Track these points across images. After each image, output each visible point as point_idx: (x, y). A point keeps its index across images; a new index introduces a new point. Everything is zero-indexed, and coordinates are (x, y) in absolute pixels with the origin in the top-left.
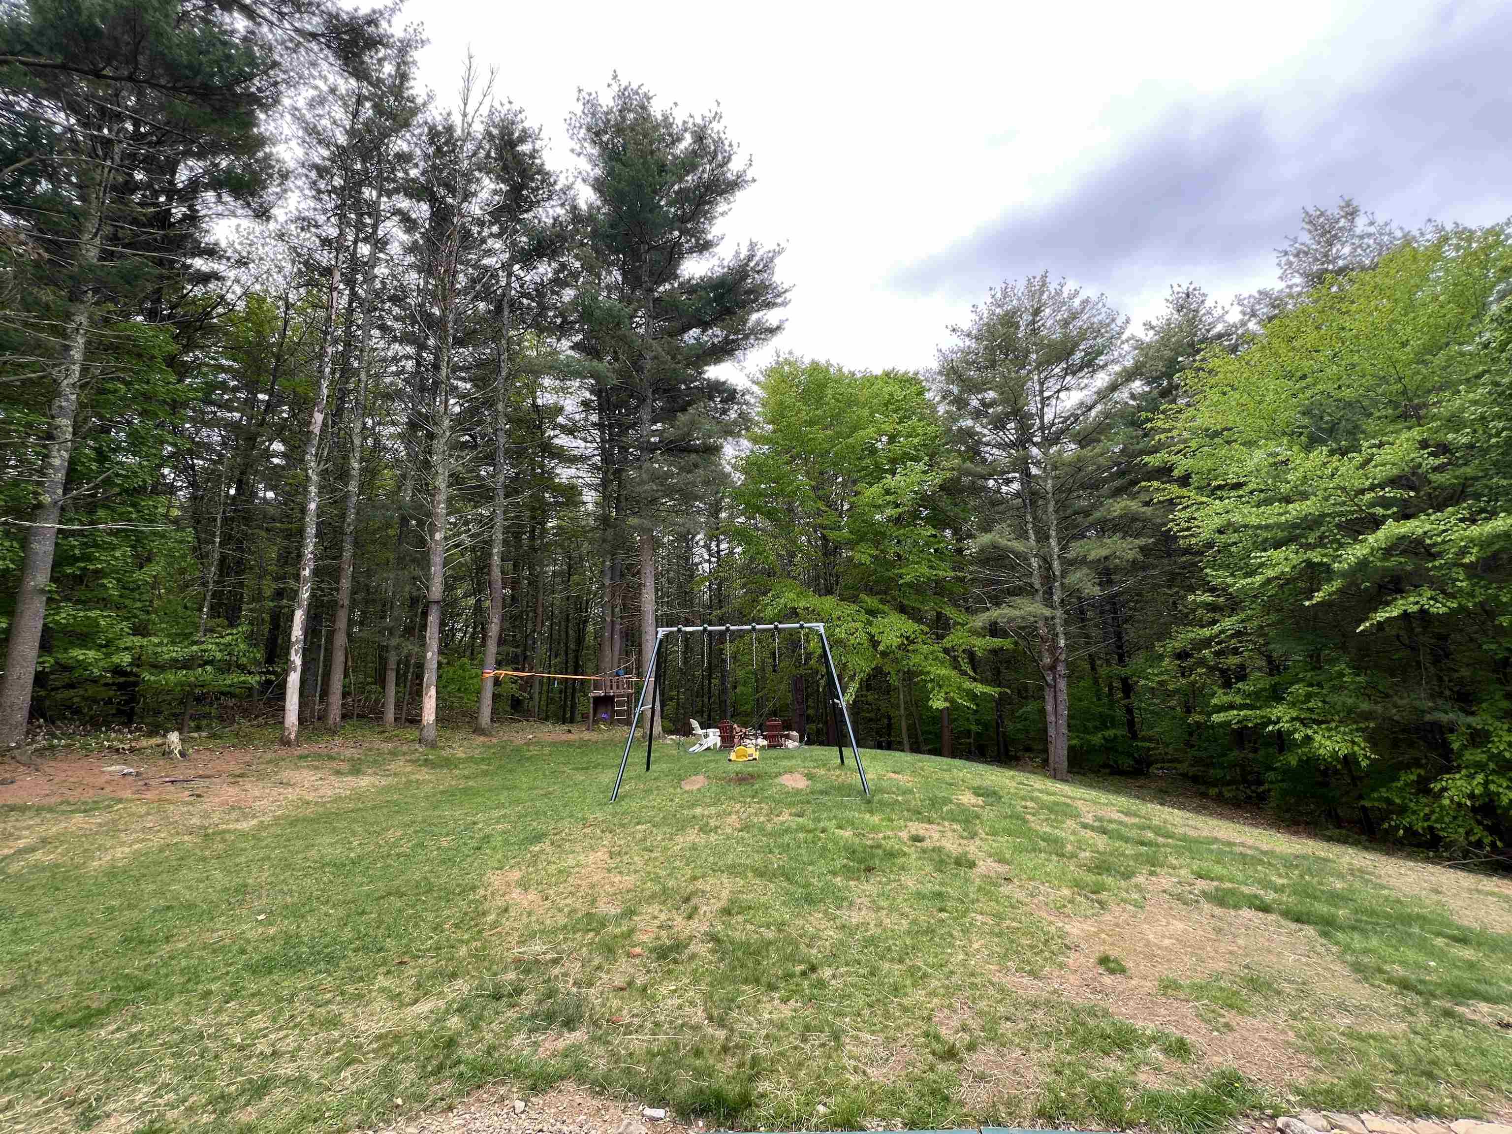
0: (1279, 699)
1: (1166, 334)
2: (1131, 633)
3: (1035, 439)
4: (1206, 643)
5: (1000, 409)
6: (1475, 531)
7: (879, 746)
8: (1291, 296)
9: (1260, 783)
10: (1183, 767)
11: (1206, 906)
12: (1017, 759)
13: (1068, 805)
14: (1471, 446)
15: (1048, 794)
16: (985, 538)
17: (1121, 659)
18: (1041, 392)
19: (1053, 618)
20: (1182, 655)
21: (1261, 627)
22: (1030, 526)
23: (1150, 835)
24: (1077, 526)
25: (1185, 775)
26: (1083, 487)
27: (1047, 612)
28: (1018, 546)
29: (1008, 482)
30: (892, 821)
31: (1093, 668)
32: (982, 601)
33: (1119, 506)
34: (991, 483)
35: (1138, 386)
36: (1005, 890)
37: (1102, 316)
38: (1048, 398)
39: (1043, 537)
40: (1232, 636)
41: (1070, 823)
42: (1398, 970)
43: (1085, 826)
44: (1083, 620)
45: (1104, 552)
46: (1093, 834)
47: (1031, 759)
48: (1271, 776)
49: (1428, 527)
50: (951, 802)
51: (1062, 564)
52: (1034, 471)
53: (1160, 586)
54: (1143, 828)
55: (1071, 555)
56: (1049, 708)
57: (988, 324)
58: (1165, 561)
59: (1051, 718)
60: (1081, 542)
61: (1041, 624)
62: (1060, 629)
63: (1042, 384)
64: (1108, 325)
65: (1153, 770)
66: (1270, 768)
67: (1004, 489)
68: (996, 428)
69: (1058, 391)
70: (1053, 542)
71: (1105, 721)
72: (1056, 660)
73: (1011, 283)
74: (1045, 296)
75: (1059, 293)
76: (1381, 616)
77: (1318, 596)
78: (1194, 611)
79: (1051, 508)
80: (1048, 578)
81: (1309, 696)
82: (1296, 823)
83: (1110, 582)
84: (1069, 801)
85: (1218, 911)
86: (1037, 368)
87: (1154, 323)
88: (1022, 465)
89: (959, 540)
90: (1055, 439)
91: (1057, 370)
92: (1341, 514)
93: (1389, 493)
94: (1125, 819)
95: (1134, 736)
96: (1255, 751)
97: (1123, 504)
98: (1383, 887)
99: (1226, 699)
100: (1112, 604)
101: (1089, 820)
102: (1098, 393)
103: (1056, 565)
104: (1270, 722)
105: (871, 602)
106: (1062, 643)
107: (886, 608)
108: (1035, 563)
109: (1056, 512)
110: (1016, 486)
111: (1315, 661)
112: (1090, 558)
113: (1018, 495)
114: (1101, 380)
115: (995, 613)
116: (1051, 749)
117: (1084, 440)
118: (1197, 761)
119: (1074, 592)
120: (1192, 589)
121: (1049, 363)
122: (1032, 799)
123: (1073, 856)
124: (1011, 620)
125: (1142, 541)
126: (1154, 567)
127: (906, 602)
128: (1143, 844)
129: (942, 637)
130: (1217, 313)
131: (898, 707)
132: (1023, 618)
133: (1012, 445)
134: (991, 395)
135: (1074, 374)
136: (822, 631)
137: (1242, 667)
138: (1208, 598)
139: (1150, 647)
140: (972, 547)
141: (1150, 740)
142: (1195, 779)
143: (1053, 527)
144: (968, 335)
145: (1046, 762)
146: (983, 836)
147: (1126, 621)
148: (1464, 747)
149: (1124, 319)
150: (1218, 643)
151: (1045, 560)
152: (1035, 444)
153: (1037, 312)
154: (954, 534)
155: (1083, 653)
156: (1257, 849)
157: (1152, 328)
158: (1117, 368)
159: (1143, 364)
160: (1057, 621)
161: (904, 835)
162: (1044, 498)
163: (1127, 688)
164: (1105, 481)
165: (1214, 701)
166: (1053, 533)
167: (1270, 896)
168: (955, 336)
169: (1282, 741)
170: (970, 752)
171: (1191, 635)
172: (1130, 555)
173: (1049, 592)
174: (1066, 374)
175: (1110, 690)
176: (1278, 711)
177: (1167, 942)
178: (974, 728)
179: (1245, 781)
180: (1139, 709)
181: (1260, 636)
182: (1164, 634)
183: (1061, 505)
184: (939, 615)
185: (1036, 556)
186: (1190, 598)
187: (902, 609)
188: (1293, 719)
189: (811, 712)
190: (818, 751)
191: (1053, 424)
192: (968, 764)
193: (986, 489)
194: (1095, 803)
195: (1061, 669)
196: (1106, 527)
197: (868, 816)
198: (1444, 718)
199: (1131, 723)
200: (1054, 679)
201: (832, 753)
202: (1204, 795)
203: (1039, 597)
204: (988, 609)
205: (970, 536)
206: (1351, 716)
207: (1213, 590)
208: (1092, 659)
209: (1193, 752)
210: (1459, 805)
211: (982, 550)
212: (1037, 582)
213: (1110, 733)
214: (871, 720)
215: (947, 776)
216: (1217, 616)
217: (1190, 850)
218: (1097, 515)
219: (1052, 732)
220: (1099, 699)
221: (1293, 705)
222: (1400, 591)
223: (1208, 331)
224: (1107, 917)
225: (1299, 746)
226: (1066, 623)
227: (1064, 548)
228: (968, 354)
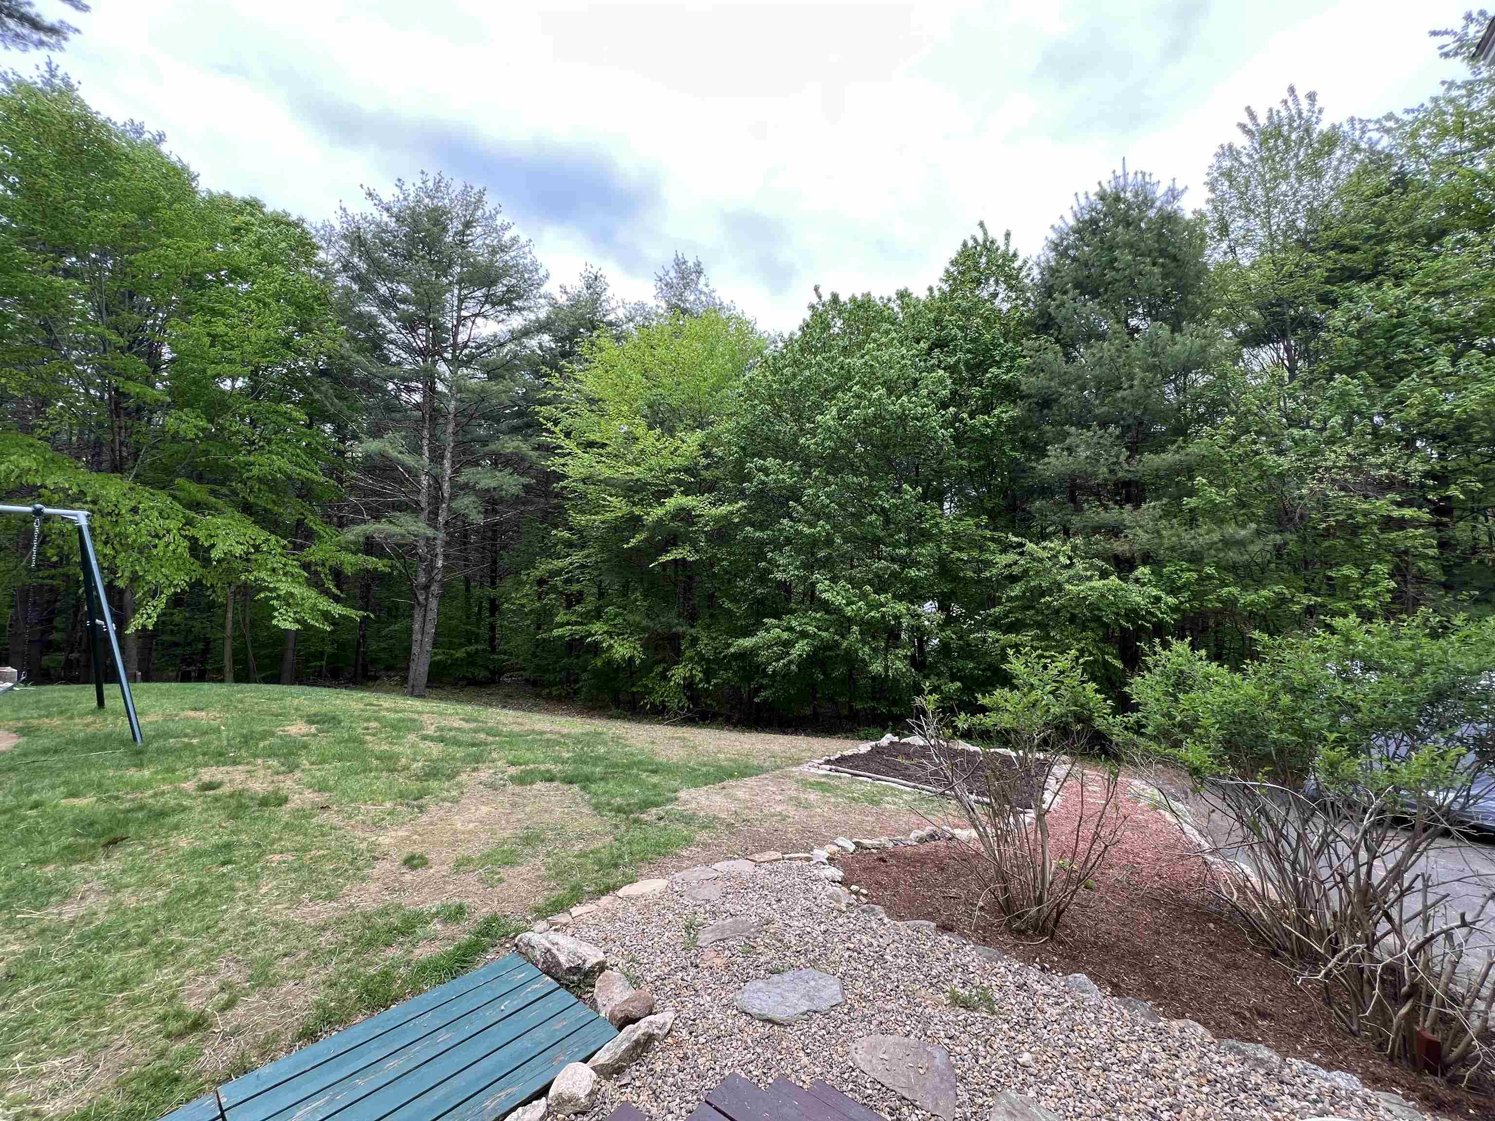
0: (598, 617)
1: (576, 302)
2: (505, 560)
3: (446, 355)
4: (559, 572)
5: (412, 308)
6: (714, 511)
7: (185, 678)
8: (656, 314)
9: (576, 681)
10: (526, 674)
11: (510, 787)
12: (375, 678)
13: (414, 720)
14: (721, 458)
15: (396, 712)
16: (373, 445)
17: (493, 583)
18: (460, 309)
19: (435, 539)
20: (541, 582)
21: (597, 563)
22: (425, 442)
23: (482, 736)
24: (473, 453)
25: (527, 681)
26: (483, 416)
27: (430, 532)
28: (409, 460)
29: (409, 390)
30: (174, 771)
31: (467, 589)
32: (358, 512)
33: (511, 444)
34: (391, 386)
35: (546, 339)
36: (321, 818)
37: (528, 261)
38: (465, 318)
39: (437, 457)
40: (578, 567)
41: (412, 737)
42: (618, 801)
43: (425, 738)
44: (465, 544)
45: (493, 484)
46: (431, 744)
47: (389, 677)
48: (585, 676)
49: (695, 503)
50: (273, 734)
51: (452, 487)
52: (440, 387)
53: (534, 521)
54: (476, 731)
55: (462, 479)
56: (416, 626)
57: (413, 210)
58: (543, 500)
59: (417, 636)
60: (474, 470)
61: (422, 543)
62: (439, 550)
63: (461, 301)
64: (531, 272)
65: (505, 679)
66: (585, 671)
67: (404, 396)
68: (405, 328)
69: (476, 315)
70: (447, 463)
71: (470, 638)
72: (431, 580)
73: (447, 179)
74: (479, 213)
75: (492, 217)
76: (663, 559)
77: (633, 542)
78: (556, 545)
79: (450, 429)
80: (436, 500)
81: (616, 615)
82: (593, 709)
83: (495, 512)
84: (416, 716)
85: (518, 789)
86: (459, 282)
87: (569, 290)
88: (429, 378)
89: (342, 441)
90: (467, 362)
91: (478, 293)
92: (656, 485)
93: (683, 476)
94: (465, 725)
95: (493, 650)
96: (578, 657)
97: (515, 444)
98: (626, 746)
99: (565, 619)
100: (492, 532)
101: (431, 731)
102: (512, 332)
103: (446, 486)
104: (591, 635)
105: (197, 491)
106: (440, 564)
107: (220, 503)
108: (424, 480)
109: (455, 434)
110: (417, 398)
111: (625, 590)
112: (478, 487)
113: (417, 406)
114: (516, 321)
115: (372, 528)
116: (413, 666)
117: (493, 373)
118: (538, 668)
119: (457, 516)
120: (556, 527)
121: (472, 282)
122: (376, 719)
123: (406, 768)
124: (389, 536)
125: (525, 480)
126: (533, 503)
127: (251, 499)
128: (473, 745)
129: (301, 548)
130: (613, 304)
131: (223, 626)
132: (403, 536)
133: (421, 352)
134: (404, 289)
135: (494, 305)
136: (83, 522)
137: (581, 593)
138: (566, 534)
139: (518, 573)
140: (358, 451)
141: (505, 653)
142: (535, 683)
143: (449, 449)
144: (388, 210)
145: (405, 680)
146: (308, 766)
147: (504, 548)
148: (687, 648)
149: (544, 273)
150: (567, 573)
151: (436, 480)
152: (445, 360)
153: (468, 225)
154: (336, 431)
155: (459, 574)
156: (559, 733)
157: (566, 292)
158: (532, 317)
159: (553, 323)
160: (438, 542)
161: (189, 786)
162: (445, 417)
163: (494, 607)
164: (506, 416)
165: (558, 619)
166: (449, 455)
167: (556, 768)
168: (370, 203)
169: (596, 649)
170: (320, 675)
171: (550, 566)
172: (515, 490)
173: (435, 513)
174: (486, 302)
175: (480, 610)
176: (598, 627)
177: (471, 826)
178: (328, 649)
179: (568, 681)
180: (501, 626)
181: (596, 569)
182: (531, 564)
183: (461, 429)
184: (300, 523)
185: (426, 474)
186: (554, 532)
187: (247, 509)
188: (605, 632)
189: (55, 636)
190: (55, 693)
191: (465, 346)
192: (308, 689)
193: (385, 392)
194: (441, 714)
195: (435, 588)
196: (500, 461)
197: (132, 771)
198: (681, 629)
199: (493, 639)
200: (426, 599)
201: (86, 694)
202: (538, 696)
203: (424, 515)
204: (364, 522)
205: (355, 437)
206: (637, 628)
207: (570, 529)
208: (467, 580)
209: (536, 661)
210: (679, 684)
211: (368, 457)
212: (423, 500)
213: (471, 648)
214: (176, 644)
215: (275, 707)
216: (571, 551)
217: (510, 743)
218: (492, 447)
219: (415, 649)
220: (468, 618)
221: (606, 622)
222: (675, 544)
223: (604, 316)
224: (425, 818)
225: (605, 652)
226: (448, 544)
227: (456, 471)
228: (384, 231)
